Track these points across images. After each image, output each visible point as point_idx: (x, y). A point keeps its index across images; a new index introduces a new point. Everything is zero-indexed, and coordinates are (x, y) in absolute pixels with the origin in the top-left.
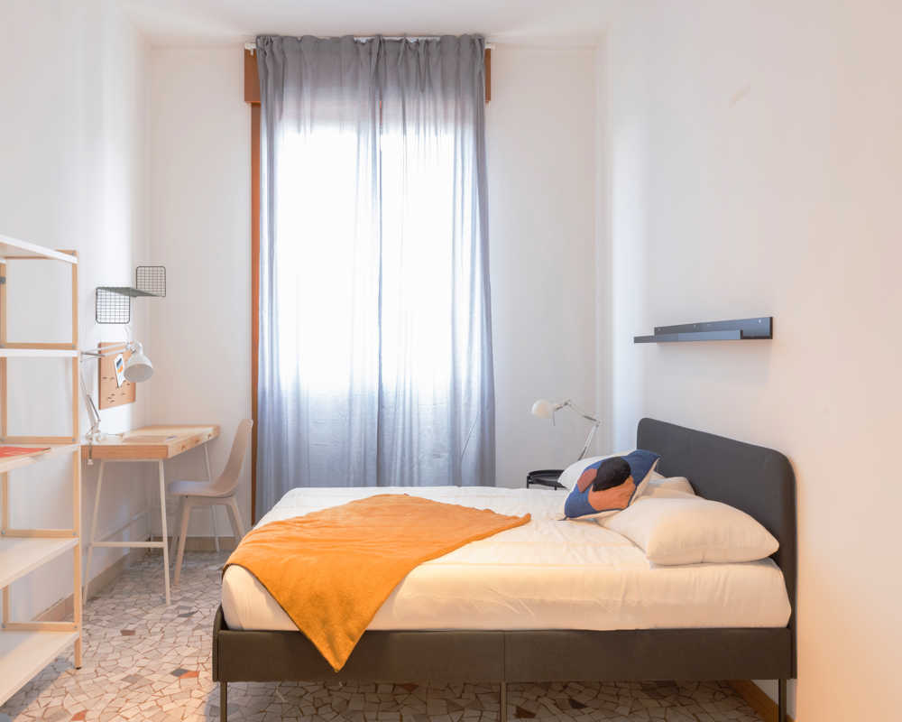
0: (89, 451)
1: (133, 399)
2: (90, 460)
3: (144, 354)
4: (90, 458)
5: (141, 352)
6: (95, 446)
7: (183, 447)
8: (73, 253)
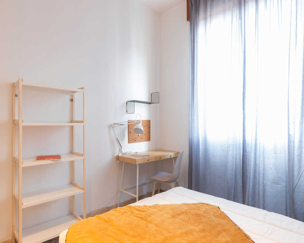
0: (118, 158)
1: (149, 140)
2: (118, 161)
3: (142, 125)
4: (118, 160)
5: (141, 124)
6: (120, 156)
7: (148, 160)
8: (82, 88)
